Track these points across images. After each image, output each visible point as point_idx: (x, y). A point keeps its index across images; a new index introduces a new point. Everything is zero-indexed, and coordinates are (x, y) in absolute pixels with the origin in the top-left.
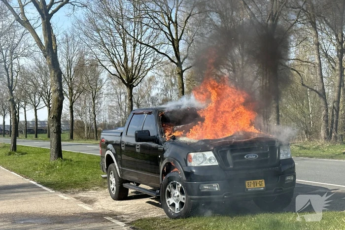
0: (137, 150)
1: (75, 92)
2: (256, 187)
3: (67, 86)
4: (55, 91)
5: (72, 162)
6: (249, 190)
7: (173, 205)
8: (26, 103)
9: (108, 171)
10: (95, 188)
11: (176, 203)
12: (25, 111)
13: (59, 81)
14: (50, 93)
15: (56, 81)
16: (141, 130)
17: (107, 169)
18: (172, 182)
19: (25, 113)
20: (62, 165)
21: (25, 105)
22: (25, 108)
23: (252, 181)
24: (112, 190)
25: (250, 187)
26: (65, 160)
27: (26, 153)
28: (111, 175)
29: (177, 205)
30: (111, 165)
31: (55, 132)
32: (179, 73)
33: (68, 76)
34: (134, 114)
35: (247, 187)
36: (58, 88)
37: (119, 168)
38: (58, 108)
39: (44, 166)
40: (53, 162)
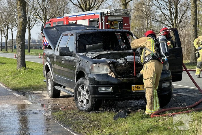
0: (62, 61)
1: (48, 18)
2: (139, 90)
3: (43, 13)
4: (20, 17)
5: (33, 71)
6: (134, 92)
7: (82, 101)
8: (13, 25)
9: (47, 77)
10: (42, 89)
11: (84, 100)
12: (12, 32)
13: (24, 10)
14: (30, 18)
15: (22, 9)
16: (66, 47)
17: (46, 75)
18: (81, 85)
19: (12, 33)
20: (24, 72)
21: (12, 27)
22: (12, 30)
23: (137, 86)
24: (49, 90)
25: (135, 90)
26: (28, 68)
27: (5, 63)
28: (48, 80)
29: (85, 102)
30: (48, 73)
31: (20, 48)
32: (124, 4)
33: (43, 5)
34: (63, 35)
35: (132, 90)
36: (23, 15)
37: (53, 75)
38: (22, 30)
39: (12, 73)
40: (19, 70)
